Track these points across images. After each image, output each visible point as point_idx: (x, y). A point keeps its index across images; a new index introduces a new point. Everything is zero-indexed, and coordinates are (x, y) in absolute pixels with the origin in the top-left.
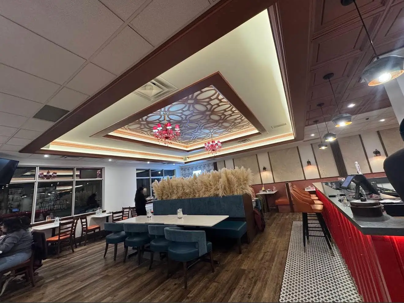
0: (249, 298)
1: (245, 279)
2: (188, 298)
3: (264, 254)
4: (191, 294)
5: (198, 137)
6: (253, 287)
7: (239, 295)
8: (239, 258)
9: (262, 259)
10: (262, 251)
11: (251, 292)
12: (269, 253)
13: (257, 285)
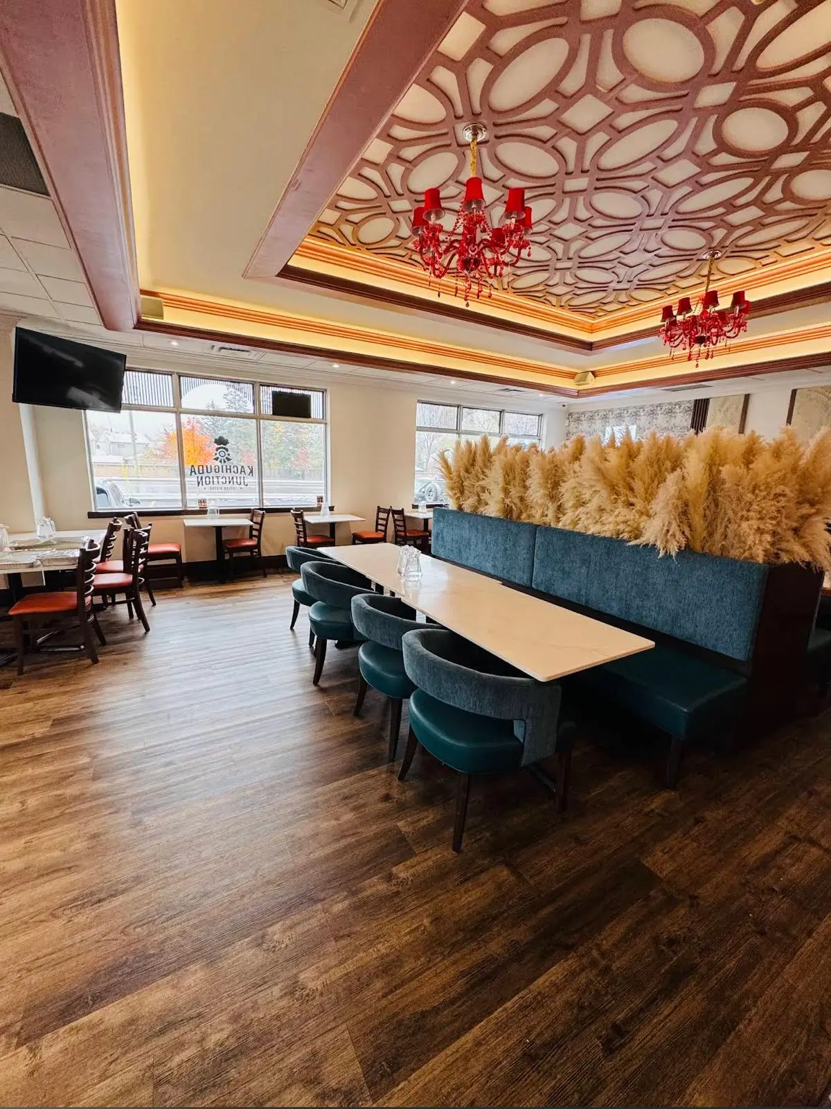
0: (610, 1049)
1: (635, 931)
2: (389, 878)
3: (785, 846)
4: (407, 869)
5: (645, 277)
6: (652, 1001)
7: (568, 995)
8: (653, 806)
9: (765, 864)
10: (782, 823)
11: (627, 1021)
12: (815, 852)
13: (676, 1002)
